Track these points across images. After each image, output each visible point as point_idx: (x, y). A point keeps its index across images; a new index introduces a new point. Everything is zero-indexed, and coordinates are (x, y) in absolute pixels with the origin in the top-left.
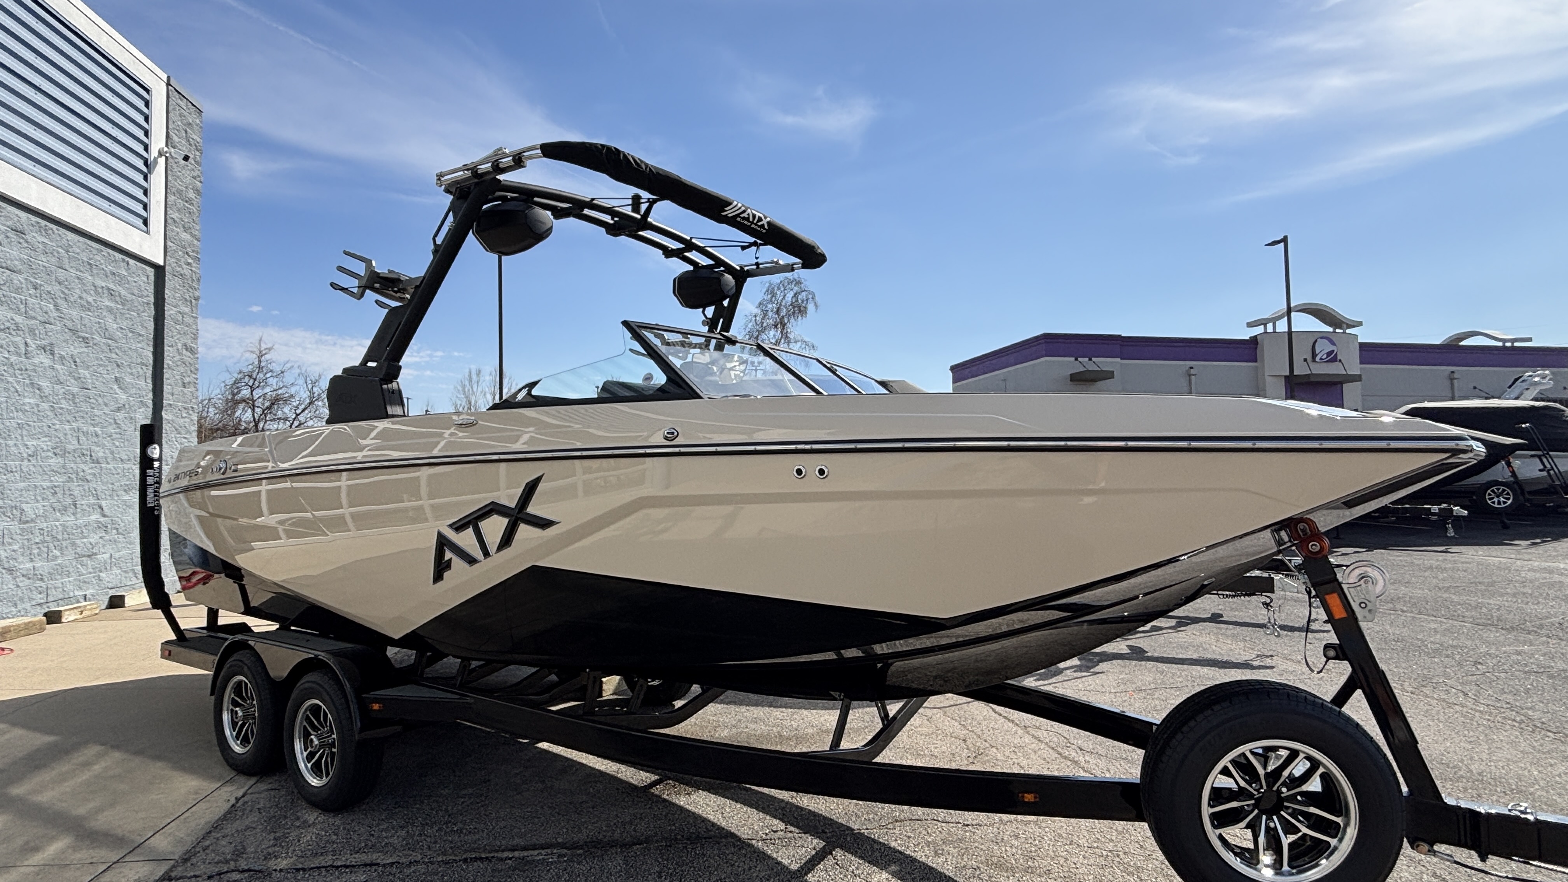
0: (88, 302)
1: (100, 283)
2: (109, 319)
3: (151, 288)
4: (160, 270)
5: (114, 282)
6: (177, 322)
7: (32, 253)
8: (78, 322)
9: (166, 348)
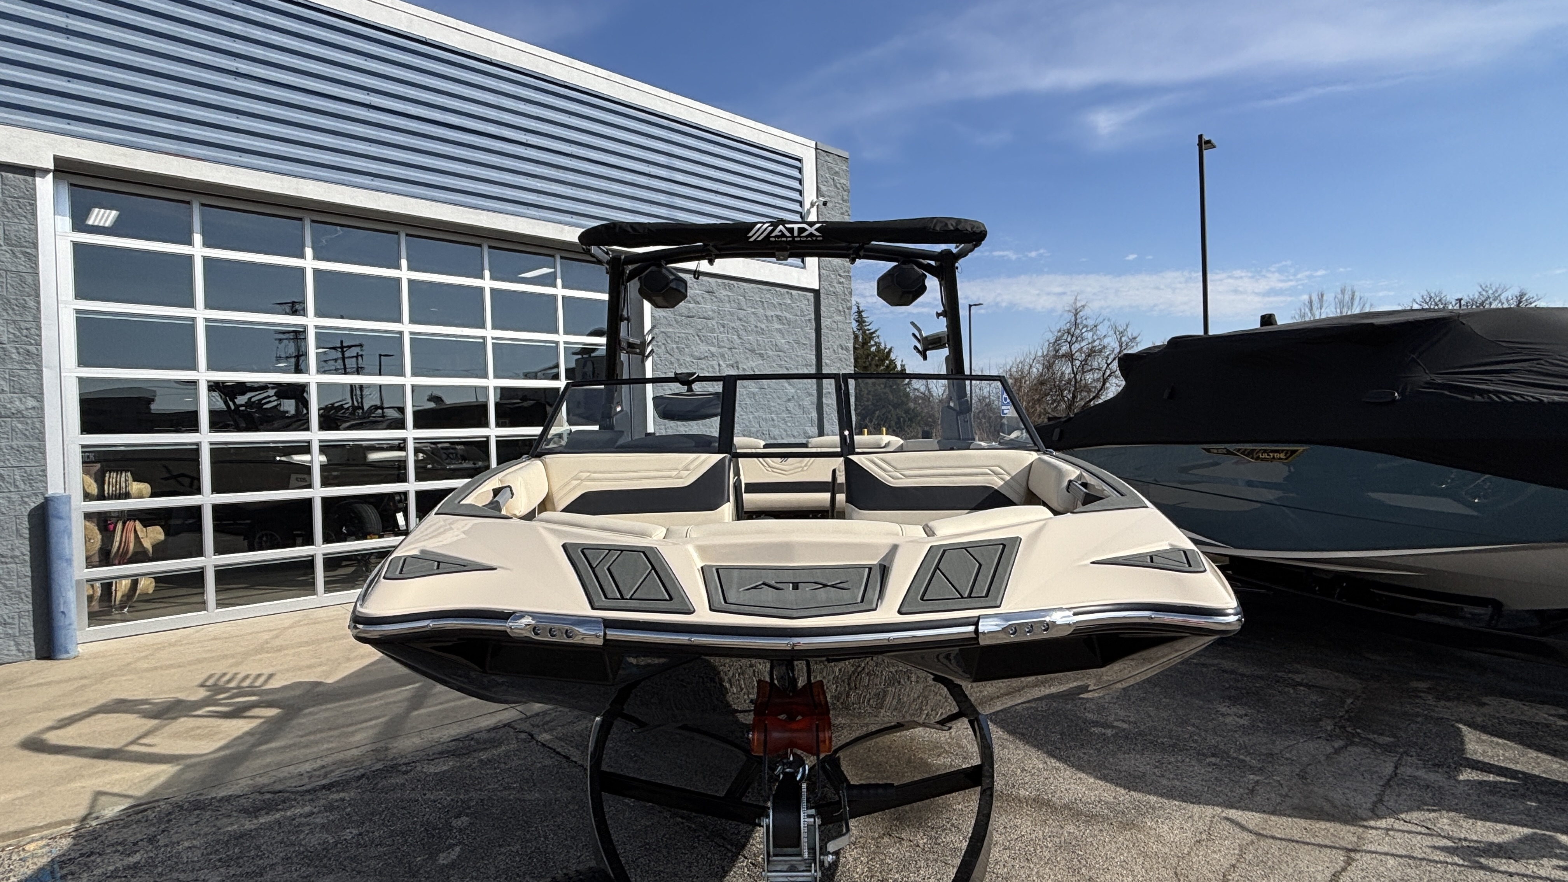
0: (762, 329)
1: (770, 313)
2: (778, 336)
3: (812, 308)
4: (816, 293)
5: (781, 310)
6: (832, 330)
7: (721, 304)
8: (755, 344)
9: (823, 351)
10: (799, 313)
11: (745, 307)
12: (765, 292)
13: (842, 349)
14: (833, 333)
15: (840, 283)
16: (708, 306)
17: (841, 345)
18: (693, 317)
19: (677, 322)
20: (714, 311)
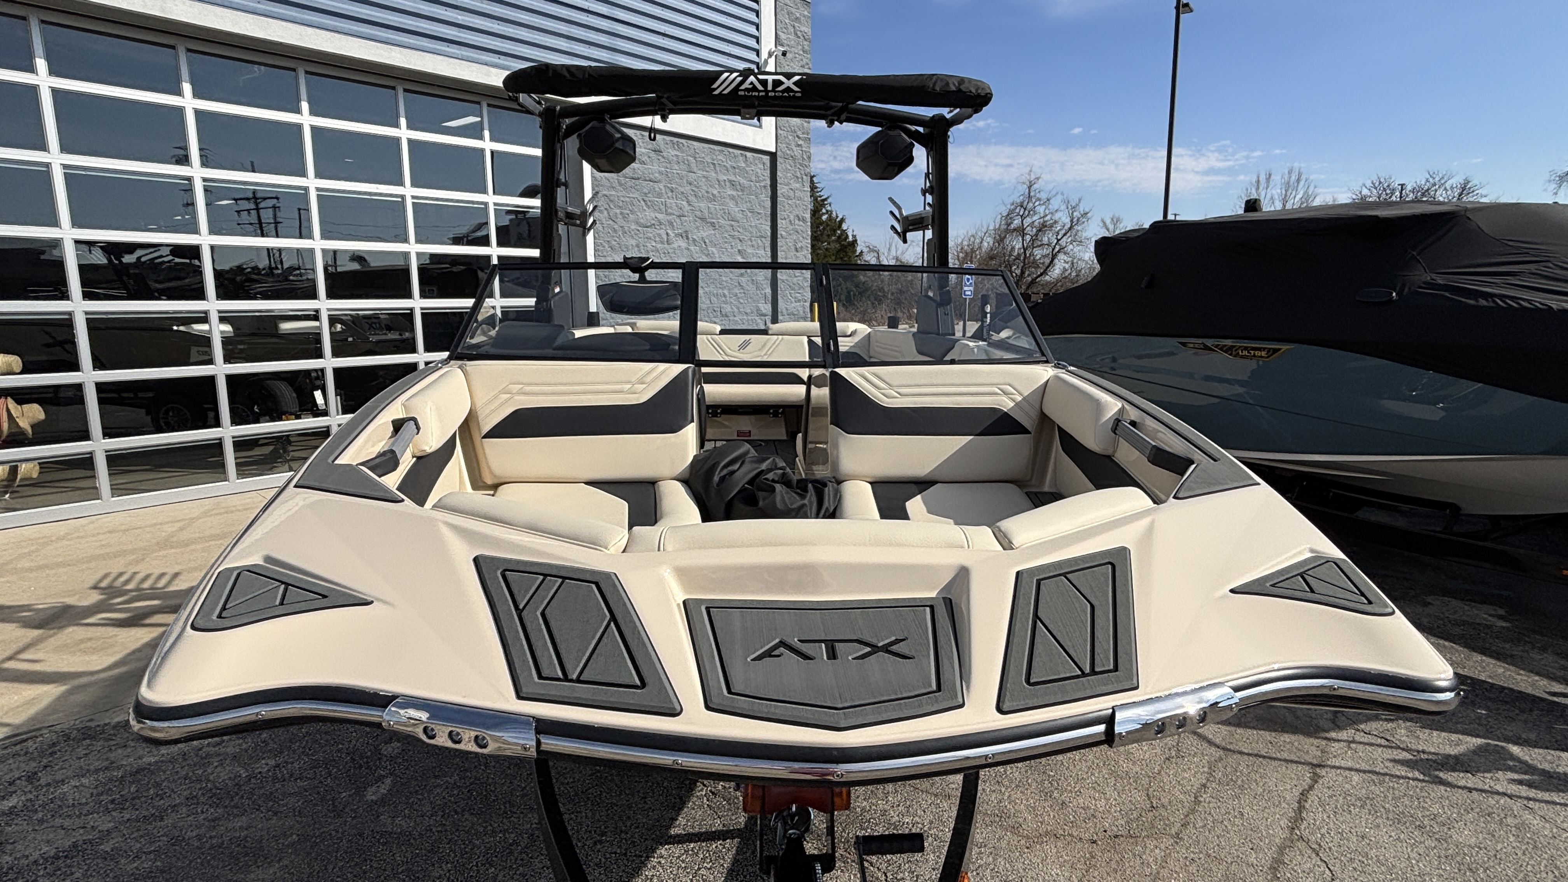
0: (714, 195)
1: (722, 177)
2: (731, 204)
3: (767, 173)
4: (773, 156)
5: (735, 174)
6: (789, 198)
7: (668, 166)
8: (706, 212)
9: (779, 221)
10: (754, 178)
11: (695, 170)
12: (718, 153)
13: (799, 220)
14: (790, 202)
15: (799, 145)
16: (656, 168)
17: (798, 216)
18: (638, 179)
19: (620, 184)
20: (660, 173)
